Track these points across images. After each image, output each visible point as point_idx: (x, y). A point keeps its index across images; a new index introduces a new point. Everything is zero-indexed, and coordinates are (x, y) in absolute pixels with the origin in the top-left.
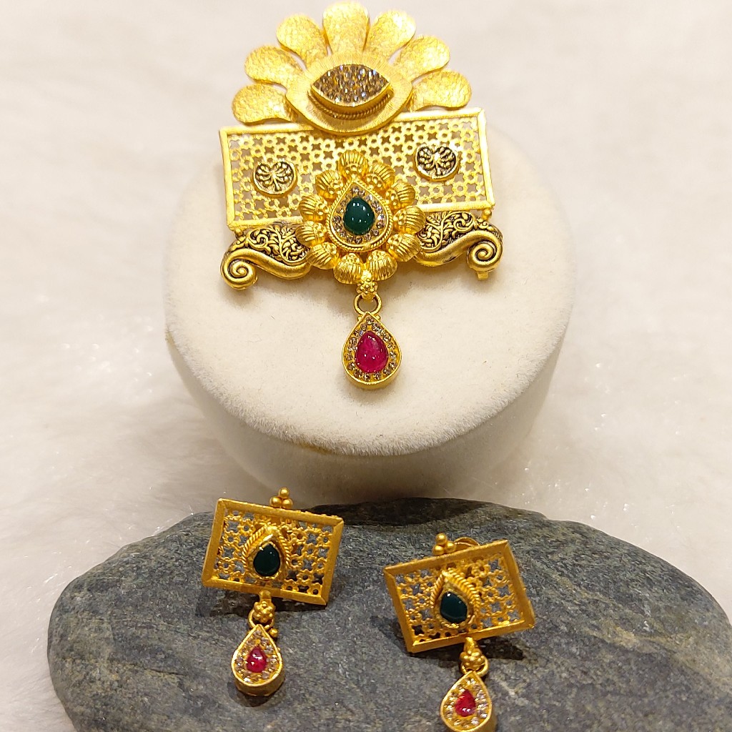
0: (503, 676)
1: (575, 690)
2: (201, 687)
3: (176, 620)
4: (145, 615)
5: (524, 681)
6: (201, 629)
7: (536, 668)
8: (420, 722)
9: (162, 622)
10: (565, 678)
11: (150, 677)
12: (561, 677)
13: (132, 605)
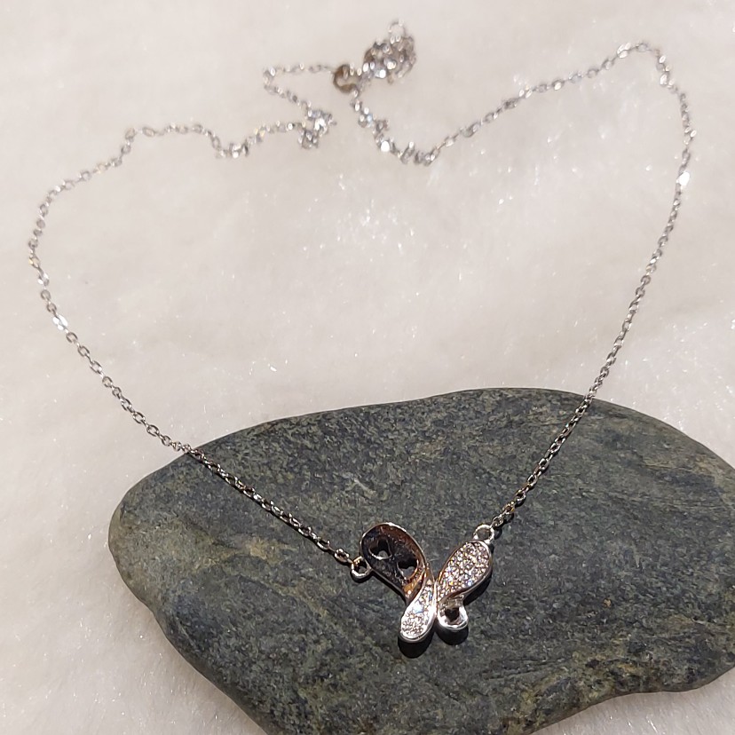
0: (366, 495)
1: (303, 489)
2: (622, 455)
3: (668, 510)
4: (698, 512)
5: (347, 492)
6: (641, 502)
7: (338, 504)
8: (431, 454)
9: (680, 507)
10: (311, 498)
11: (670, 462)
12: (316, 498)
13: (715, 522)
